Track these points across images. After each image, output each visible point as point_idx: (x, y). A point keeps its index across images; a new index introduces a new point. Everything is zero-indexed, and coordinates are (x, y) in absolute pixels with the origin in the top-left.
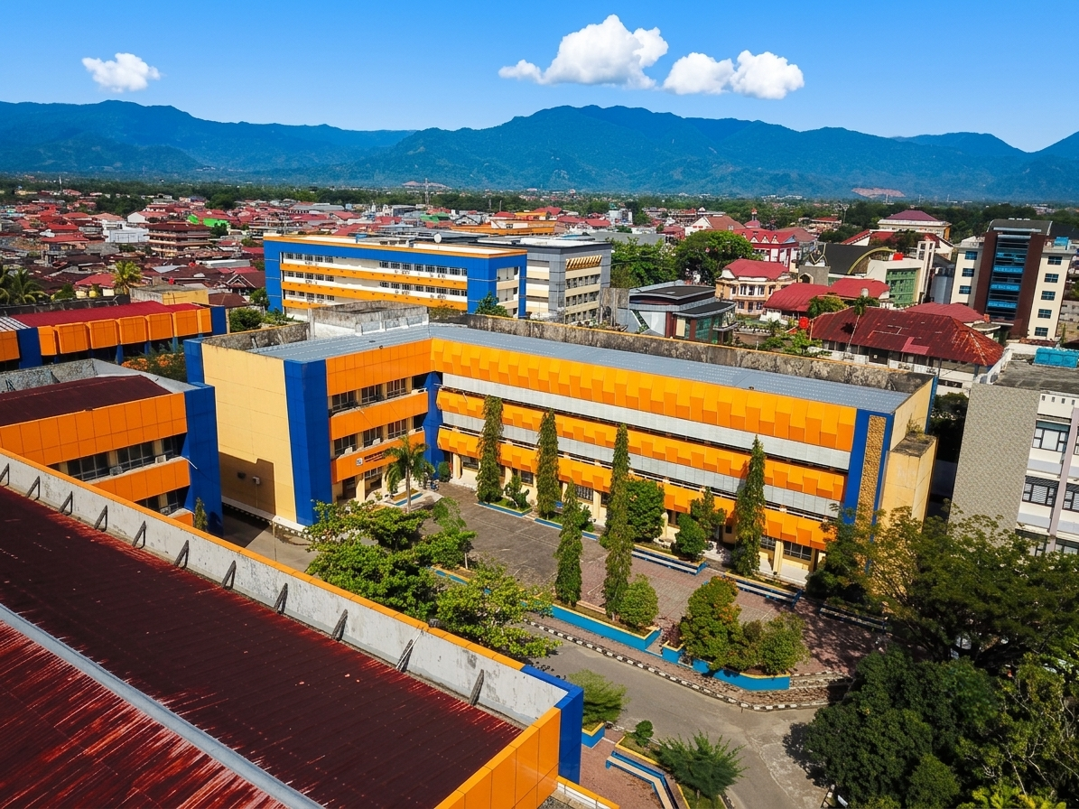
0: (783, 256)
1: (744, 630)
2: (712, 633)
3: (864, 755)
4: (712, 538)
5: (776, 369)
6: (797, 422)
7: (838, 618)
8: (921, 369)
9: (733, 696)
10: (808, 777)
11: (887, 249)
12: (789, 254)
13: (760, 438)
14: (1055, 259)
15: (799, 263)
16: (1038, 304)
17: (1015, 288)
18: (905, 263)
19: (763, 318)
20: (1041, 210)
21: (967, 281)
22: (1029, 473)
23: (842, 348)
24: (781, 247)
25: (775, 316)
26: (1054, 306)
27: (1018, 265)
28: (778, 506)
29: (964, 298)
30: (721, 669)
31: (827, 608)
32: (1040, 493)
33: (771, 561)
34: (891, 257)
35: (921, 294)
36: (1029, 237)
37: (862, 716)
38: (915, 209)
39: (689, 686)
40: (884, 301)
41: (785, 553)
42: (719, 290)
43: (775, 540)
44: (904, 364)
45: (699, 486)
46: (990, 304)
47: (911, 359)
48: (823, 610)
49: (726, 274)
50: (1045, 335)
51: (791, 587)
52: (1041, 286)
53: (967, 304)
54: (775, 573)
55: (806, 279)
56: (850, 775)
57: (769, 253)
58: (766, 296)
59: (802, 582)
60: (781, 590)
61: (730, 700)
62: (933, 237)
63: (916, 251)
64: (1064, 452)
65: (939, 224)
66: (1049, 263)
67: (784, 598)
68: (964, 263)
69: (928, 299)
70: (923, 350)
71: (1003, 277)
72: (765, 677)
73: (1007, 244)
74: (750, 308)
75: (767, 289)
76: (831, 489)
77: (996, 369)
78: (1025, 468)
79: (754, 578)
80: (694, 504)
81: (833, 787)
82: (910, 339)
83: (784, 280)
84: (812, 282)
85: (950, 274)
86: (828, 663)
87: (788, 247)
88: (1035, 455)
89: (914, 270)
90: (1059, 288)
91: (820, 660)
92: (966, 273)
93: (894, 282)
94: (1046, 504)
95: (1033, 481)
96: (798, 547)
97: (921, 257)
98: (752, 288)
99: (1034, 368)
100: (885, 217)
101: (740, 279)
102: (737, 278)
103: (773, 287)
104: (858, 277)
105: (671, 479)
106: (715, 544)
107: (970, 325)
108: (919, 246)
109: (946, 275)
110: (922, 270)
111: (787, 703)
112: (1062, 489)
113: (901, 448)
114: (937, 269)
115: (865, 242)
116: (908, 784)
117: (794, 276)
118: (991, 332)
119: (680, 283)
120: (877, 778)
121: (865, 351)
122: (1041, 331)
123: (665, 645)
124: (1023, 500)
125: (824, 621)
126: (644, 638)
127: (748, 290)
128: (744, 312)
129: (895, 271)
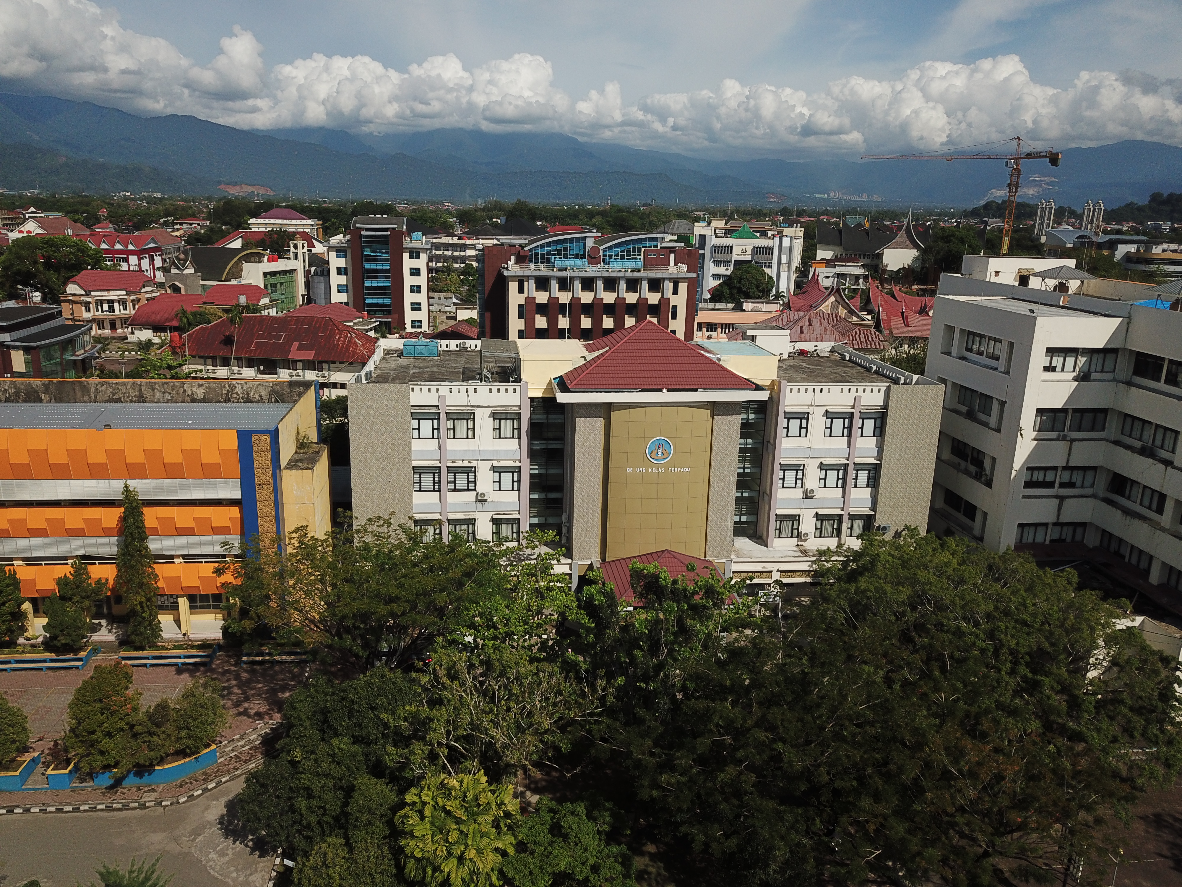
0: (145, 264)
1: (149, 717)
2: (109, 735)
3: (302, 804)
4: (99, 615)
5: (141, 399)
6: (172, 457)
7: (261, 663)
8: (311, 375)
9: (149, 798)
10: (251, 853)
11: (260, 250)
12: (152, 261)
13: (132, 484)
14: (415, 254)
15: (165, 270)
16: (409, 298)
17: (387, 284)
18: (281, 265)
19: (131, 338)
20: (401, 207)
21: (343, 280)
22: (415, 464)
23: (226, 362)
24: (140, 253)
25: (145, 335)
26: (422, 298)
27: (386, 260)
28: (172, 557)
29: (343, 298)
30: (129, 772)
31: (248, 655)
32: (427, 480)
33: (178, 622)
34: (265, 259)
35: (303, 296)
36: (389, 233)
37: (294, 764)
38: (285, 207)
39: (92, 809)
40: (266, 307)
41: (192, 608)
42: (65, 308)
43: (178, 597)
44: (294, 372)
45: (66, 558)
46: (368, 301)
47: (300, 365)
48: (244, 659)
49: (72, 289)
50: (420, 327)
51: (204, 645)
52: (408, 281)
53: (346, 304)
54: (184, 635)
55: (176, 289)
56: (293, 830)
57: (127, 261)
58: (130, 311)
59: (217, 635)
60: (194, 652)
61: (147, 804)
62: (305, 236)
63: (289, 251)
64: (439, 438)
65: (310, 222)
66: (411, 258)
67: (197, 660)
68: (336, 262)
69: (309, 299)
70: (309, 355)
71: (374, 274)
72: (187, 760)
73: (372, 240)
74: (113, 327)
75: (129, 305)
76: (228, 524)
77: (370, 366)
78: (411, 460)
79: (158, 648)
80: (62, 582)
81: (280, 850)
82: (296, 344)
83: (148, 292)
84: (183, 292)
85: (326, 274)
86: (259, 715)
87: (150, 253)
88: (417, 445)
89: (292, 272)
90: (422, 280)
91: (249, 716)
92: (340, 271)
93: (273, 286)
94: (434, 490)
95: (419, 471)
96: (205, 598)
97: (296, 258)
98: (111, 303)
99: (402, 361)
100: (256, 216)
101: (93, 294)
102: (88, 294)
103: (138, 300)
104: (233, 282)
105: (24, 559)
106: (104, 622)
107: (351, 324)
108: (292, 245)
109: (322, 274)
110: (299, 271)
111: (217, 780)
112: (444, 471)
113: (292, 465)
114: (313, 269)
115: (237, 244)
116: (346, 815)
117: (161, 285)
118: (371, 329)
119: (11, 304)
120: (319, 823)
121: (250, 363)
122: (416, 324)
123: (50, 772)
124: (415, 491)
125: (246, 671)
126: (17, 773)
127: (106, 307)
128: (107, 332)
129: (272, 274)
